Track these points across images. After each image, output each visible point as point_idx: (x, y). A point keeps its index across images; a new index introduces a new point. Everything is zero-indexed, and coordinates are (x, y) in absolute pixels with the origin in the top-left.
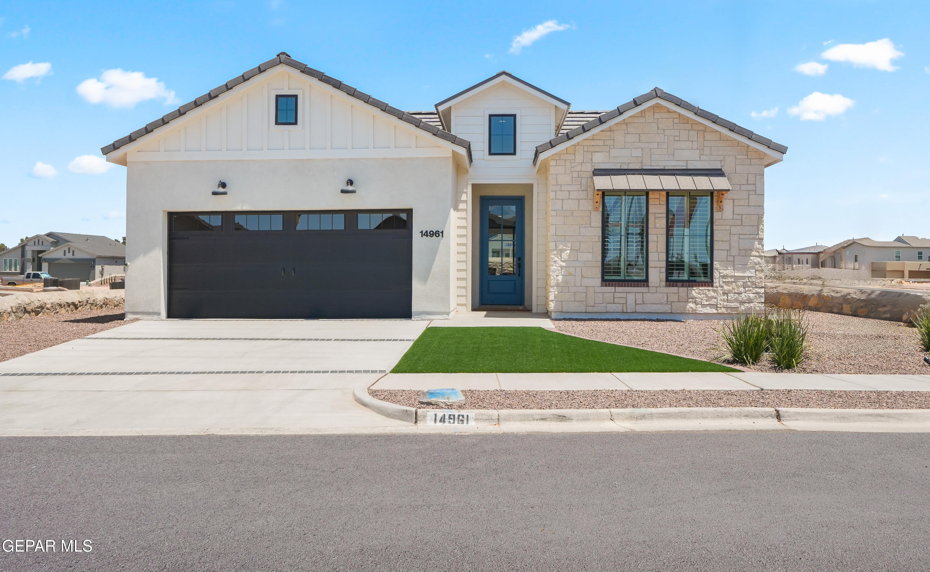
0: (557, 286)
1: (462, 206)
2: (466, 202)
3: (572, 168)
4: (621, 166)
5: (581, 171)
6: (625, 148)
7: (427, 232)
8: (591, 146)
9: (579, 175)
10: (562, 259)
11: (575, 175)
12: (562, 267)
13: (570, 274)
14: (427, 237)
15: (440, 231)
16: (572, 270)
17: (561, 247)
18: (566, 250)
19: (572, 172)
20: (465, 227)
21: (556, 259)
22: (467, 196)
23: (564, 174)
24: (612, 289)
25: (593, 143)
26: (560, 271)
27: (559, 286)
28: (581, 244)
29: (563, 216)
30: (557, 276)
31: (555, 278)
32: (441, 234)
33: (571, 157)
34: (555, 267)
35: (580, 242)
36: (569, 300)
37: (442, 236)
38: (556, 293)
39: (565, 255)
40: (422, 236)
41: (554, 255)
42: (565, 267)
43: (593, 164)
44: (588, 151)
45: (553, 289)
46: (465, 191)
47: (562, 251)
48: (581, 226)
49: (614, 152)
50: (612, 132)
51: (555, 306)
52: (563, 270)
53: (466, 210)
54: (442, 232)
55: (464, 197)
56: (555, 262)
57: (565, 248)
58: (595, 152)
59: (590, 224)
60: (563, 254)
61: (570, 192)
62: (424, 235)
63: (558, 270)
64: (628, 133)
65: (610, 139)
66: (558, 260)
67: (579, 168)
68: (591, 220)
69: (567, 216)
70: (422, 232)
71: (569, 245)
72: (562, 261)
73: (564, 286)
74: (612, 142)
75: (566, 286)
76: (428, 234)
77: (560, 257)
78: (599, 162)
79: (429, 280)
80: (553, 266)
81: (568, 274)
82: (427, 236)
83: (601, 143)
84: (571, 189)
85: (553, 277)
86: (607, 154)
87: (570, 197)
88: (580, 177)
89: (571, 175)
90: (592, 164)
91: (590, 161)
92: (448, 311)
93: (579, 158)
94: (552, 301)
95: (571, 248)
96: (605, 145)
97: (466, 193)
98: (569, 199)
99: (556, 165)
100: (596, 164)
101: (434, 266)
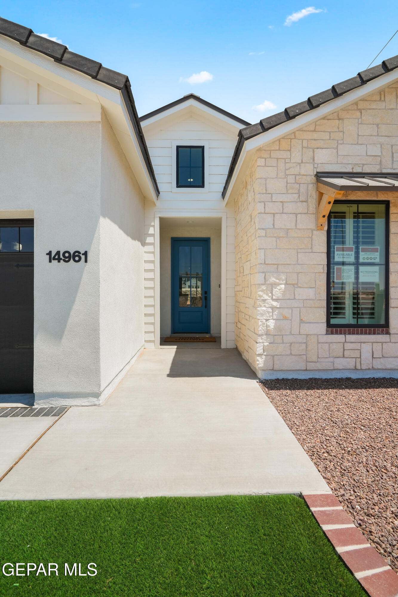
0: (266, 334)
1: (149, 240)
2: (153, 235)
3: (286, 170)
4: (353, 168)
5: (300, 175)
6: (358, 144)
7: (58, 253)
8: (312, 140)
9: (296, 180)
10: (274, 297)
11: (291, 179)
12: (273, 308)
13: (285, 318)
14: (59, 262)
15: (83, 252)
16: (287, 313)
17: (273, 279)
18: (279, 284)
19: (287, 175)
20: (152, 262)
21: (266, 297)
22: (154, 230)
23: (276, 178)
24: (340, 338)
25: (315, 136)
26: (271, 314)
27: (270, 335)
28: (299, 275)
29: (275, 237)
30: (267, 320)
31: (264, 324)
32: (83, 257)
33: (286, 155)
34: (264, 308)
35: (298, 273)
36: (283, 354)
37: (86, 261)
38: (266, 344)
39: (278, 291)
40: (50, 261)
41: (263, 291)
42: (278, 308)
43: (316, 166)
44: (307, 148)
45: (262, 339)
46: (153, 224)
47: (273, 285)
48: (299, 250)
49: (344, 150)
50: (341, 121)
51: (265, 362)
52: (276, 313)
53: (153, 244)
54: (86, 253)
55: (151, 231)
56: (264, 301)
57: (278, 281)
58: (318, 148)
59: (311, 248)
60: (275, 290)
61: (284, 204)
62: (54, 259)
63: (268, 312)
64: (361, 124)
65: (337, 131)
66: (268, 298)
67: (296, 171)
68: (313, 243)
69: (280, 237)
70: (49, 253)
71: (283, 278)
72: (272, 299)
73: (277, 334)
74: (341, 134)
75: (279, 334)
76: (61, 257)
77: (270, 295)
78: (324, 162)
79: (64, 337)
80: (261, 306)
81: (282, 318)
82: (59, 260)
83: (326, 136)
84: (286, 200)
85: (261, 322)
86: (335, 151)
87: (285, 211)
88: (298, 183)
89: (285, 180)
90: (314, 165)
91: (312, 161)
93: (296, 156)
94: (260, 355)
95: (286, 281)
96: (332, 138)
97: (154, 226)
98: (283, 213)
99: (265, 166)
100: (320, 165)
101: (72, 313)
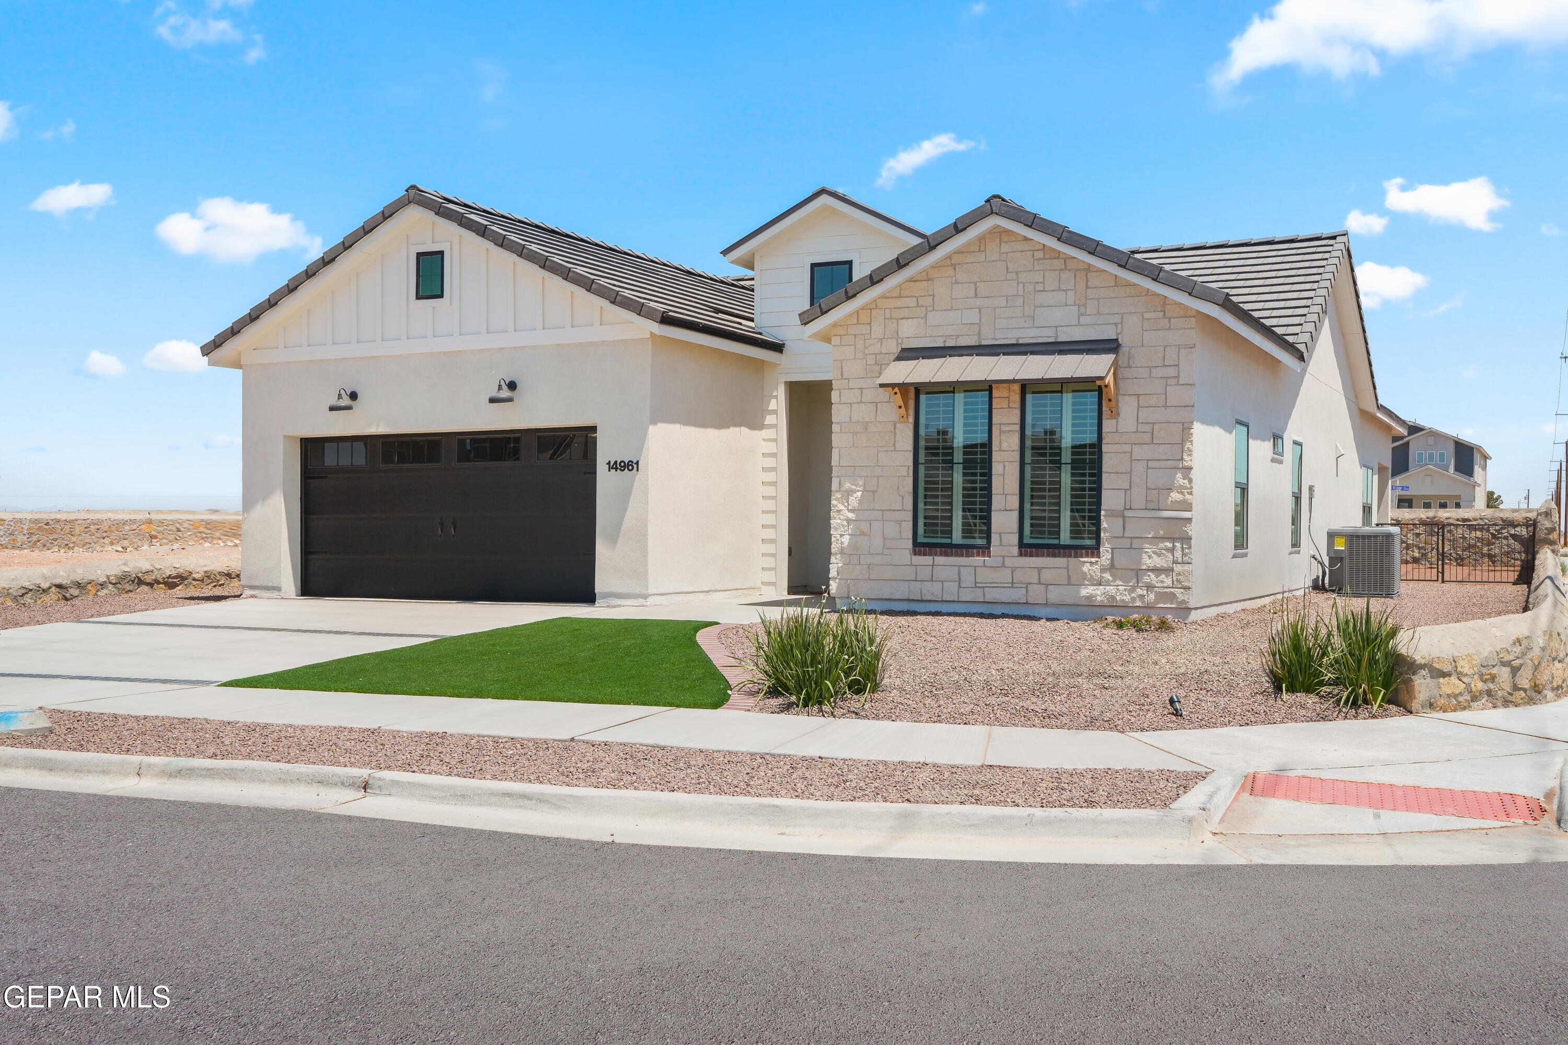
0: (841, 553)
1: (770, 419)
2: (775, 412)
3: (865, 348)
4: (945, 342)
5: (881, 353)
6: (951, 309)
7: (616, 462)
8: (896, 308)
9: (876, 360)
10: (850, 508)
11: (871, 360)
12: (849, 521)
13: (863, 534)
14: (616, 471)
15: (635, 462)
16: (864, 526)
17: (848, 485)
18: (856, 491)
19: (866, 355)
20: (774, 455)
21: (841, 507)
22: (778, 403)
23: (854, 359)
24: (928, 560)
25: (899, 303)
26: (846, 528)
27: (845, 554)
28: (880, 480)
29: (852, 433)
30: (842, 536)
31: (838, 540)
32: (635, 466)
33: (864, 329)
34: (839, 521)
35: (878, 477)
36: (859, 578)
37: (638, 470)
38: (840, 565)
39: (854, 501)
40: (609, 471)
41: (837, 499)
42: (853, 520)
43: (900, 341)
44: (891, 318)
45: (836, 559)
46: (775, 394)
47: (850, 493)
48: (880, 449)
49: (935, 318)
50: (930, 282)
51: (838, 588)
52: (852, 527)
53: (774, 426)
54: (637, 463)
55: (773, 405)
56: (839, 511)
57: (854, 487)
58: (902, 319)
59: (894, 445)
60: (851, 498)
61: (864, 391)
62: (613, 468)
63: (843, 526)
64: (956, 282)
65: (927, 294)
66: (843, 508)
67: (876, 349)
68: (896, 440)
69: (857, 433)
70: (609, 463)
71: (861, 483)
72: (849, 511)
73: (852, 553)
74: (930, 299)
75: (856, 553)
76: (618, 466)
77: (846, 504)
78: (910, 336)
79: (619, 541)
80: (835, 518)
81: (859, 533)
82: (616, 469)
83: (913, 302)
84: (864, 386)
85: (835, 537)
86: (922, 321)
87: (863, 400)
88: (878, 365)
89: (865, 360)
90: (897, 341)
91: (895, 335)
92: (644, 592)
93: (878, 331)
94: (835, 578)
95: (864, 488)
96: (919, 305)
97: (776, 397)
98: (861, 402)
99: (841, 345)
100: (904, 340)
101: (625, 519)
